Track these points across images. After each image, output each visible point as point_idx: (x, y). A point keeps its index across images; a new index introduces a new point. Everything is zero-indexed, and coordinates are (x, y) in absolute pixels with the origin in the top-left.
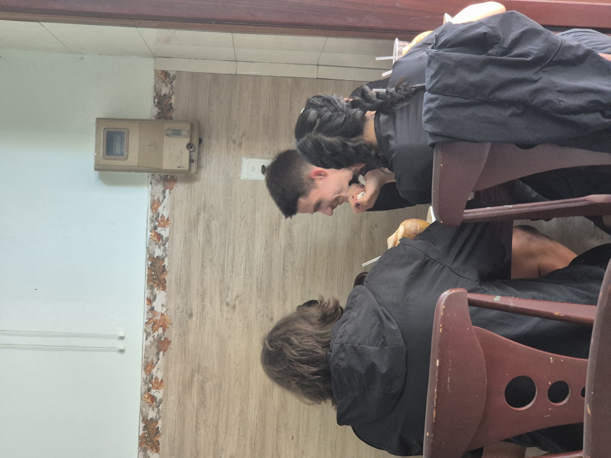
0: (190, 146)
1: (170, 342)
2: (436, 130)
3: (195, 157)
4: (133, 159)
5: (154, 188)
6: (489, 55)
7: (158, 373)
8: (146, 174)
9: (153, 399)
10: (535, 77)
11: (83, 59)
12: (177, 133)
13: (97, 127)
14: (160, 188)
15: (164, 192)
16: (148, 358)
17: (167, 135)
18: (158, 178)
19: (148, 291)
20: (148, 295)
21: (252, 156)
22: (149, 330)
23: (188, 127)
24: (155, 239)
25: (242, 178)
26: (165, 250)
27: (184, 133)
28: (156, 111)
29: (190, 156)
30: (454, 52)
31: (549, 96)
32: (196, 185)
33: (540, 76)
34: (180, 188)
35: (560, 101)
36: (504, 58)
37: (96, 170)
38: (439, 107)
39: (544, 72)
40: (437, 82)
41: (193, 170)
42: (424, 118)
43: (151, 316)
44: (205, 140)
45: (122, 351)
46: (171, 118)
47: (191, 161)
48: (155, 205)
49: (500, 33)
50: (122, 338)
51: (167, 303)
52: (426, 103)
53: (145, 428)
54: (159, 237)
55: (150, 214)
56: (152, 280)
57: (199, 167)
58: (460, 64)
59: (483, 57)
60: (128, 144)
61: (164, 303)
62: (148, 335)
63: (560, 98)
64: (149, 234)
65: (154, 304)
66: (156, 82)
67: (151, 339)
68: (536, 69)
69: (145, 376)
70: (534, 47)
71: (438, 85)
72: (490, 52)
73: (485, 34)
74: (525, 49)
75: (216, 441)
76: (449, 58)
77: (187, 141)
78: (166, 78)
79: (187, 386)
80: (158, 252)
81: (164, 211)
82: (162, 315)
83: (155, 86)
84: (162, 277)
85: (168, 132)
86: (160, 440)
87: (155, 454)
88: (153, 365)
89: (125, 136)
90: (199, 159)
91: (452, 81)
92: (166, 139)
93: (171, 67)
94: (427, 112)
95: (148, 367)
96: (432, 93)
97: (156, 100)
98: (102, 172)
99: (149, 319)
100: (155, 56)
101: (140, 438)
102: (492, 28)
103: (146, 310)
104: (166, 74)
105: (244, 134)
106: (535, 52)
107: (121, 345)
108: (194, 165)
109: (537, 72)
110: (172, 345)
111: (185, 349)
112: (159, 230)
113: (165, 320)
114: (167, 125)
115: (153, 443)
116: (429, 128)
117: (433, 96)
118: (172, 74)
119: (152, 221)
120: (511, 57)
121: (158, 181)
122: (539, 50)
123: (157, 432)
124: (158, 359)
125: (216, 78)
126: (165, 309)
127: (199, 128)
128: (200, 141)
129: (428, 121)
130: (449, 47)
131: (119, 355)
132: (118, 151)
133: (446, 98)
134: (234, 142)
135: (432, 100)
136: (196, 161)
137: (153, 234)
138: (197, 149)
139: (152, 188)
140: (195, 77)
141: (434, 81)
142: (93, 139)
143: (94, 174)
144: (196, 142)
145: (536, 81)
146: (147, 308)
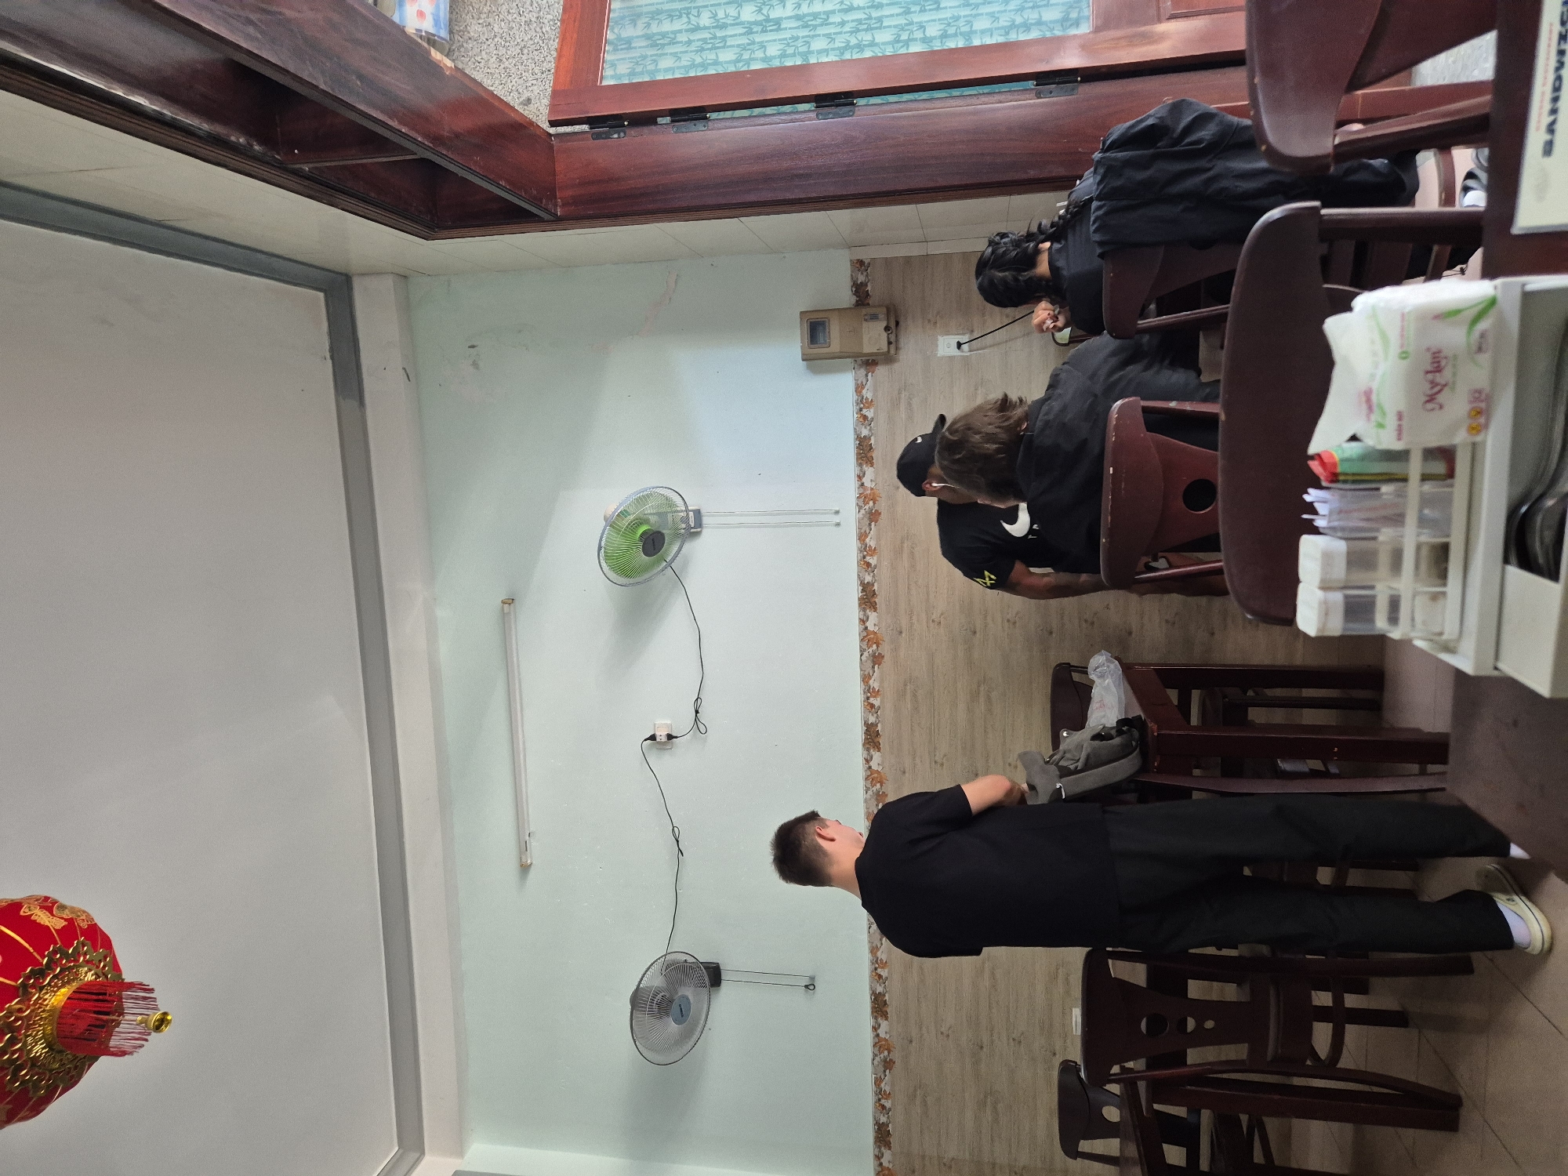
0: (887, 329)
1: (880, 514)
2: (1104, 238)
3: (893, 339)
4: (835, 346)
5: (858, 372)
6: (1159, 148)
7: (871, 542)
8: (849, 360)
9: (868, 565)
10: (1208, 165)
11: (784, 257)
12: (874, 317)
13: (801, 319)
14: (863, 371)
15: (867, 375)
16: (861, 529)
17: (866, 320)
18: (860, 362)
19: (858, 468)
20: (857, 472)
21: (948, 333)
22: (861, 504)
23: (885, 310)
24: (861, 420)
25: (939, 355)
26: (870, 430)
27: (881, 316)
28: (854, 299)
29: (888, 338)
30: (1121, 152)
31: (1224, 183)
32: (896, 366)
33: (1213, 163)
34: (881, 370)
35: (1237, 187)
36: (1176, 149)
37: (803, 360)
38: (1106, 214)
39: (1219, 159)
40: (1104, 188)
41: (892, 351)
42: (1092, 228)
43: (861, 491)
44: (901, 323)
45: (838, 524)
46: (868, 304)
47: (890, 343)
48: (859, 388)
49: (1169, 122)
50: (837, 512)
51: (875, 478)
52: (1094, 213)
53: (863, 591)
54: (865, 417)
55: (856, 397)
56: (861, 458)
57: (897, 349)
58: (1128, 163)
59: (1152, 151)
60: (829, 332)
61: (873, 478)
62: (860, 508)
63: (1237, 184)
64: (856, 416)
65: (864, 480)
66: (852, 272)
67: (863, 511)
68: (1209, 157)
69: (860, 545)
70: (1207, 133)
71: (1105, 190)
72: (1159, 145)
73: (1153, 125)
74: (1198, 135)
75: (928, 600)
76: (1115, 159)
77: (884, 324)
78: (861, 266)
79: (898, 552)
80: (865, 432)
81: (868, 394)
82: (872, 489)
83: (852, 275)
84: (869, 455)
85: (866, 317)
86: (877, 600)
87: (874, 613)
88: (866, 535)
89: (827, 324)
90: (897, 341)
91: (1118, 183)
92: (865, 324)
93: (865, 255)
94: (1094, 222)
95: (862, 537)
96: (1100, 201)
97: (854, 289)
98: (811, 362)
99: (861, 494)
100: (850, 246)
101: (859, 599)
102: (1160, 118)
103: (857, 486)
104: (861, 262)
105: (938, 313)
106: (1208, 137)
107: (836, 519)
108: (893, 347)
109: (1210, 160)
110: (882, 516)
111: (894, 519)
112: (864, 411)
113: (874, 494)
114: (864, 311)
115: (871, 603)
116: (1097, 237)
117: (1099, 203)
118: (866, 262)
119: (857, 404)
120: (1183, 146)
121: (861, 366)
122: (1213, 135)
123: (874, 594)
124: (871, 530)
125: (908, 260)
126: (874, 484)
127: (896, 311)
128: (897, 323)
129: (1095, 231)
130: (1116, 149)
131: (835, 528)
132: (822, 340)
133: (1115, 202)
134: (929, 321)
135: (1099, 208)
136: (894, 343)
137: (859, 416)
138: (894, 332)
139: (855, 373)
140: (888, 262)
141: (1101, 187)
142: (798, 332)
143: (803, 364)
144: (893, 325)
145: (1209, 169)
146: (858, 484)
